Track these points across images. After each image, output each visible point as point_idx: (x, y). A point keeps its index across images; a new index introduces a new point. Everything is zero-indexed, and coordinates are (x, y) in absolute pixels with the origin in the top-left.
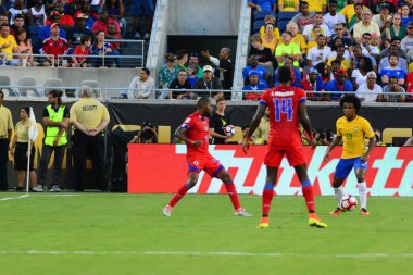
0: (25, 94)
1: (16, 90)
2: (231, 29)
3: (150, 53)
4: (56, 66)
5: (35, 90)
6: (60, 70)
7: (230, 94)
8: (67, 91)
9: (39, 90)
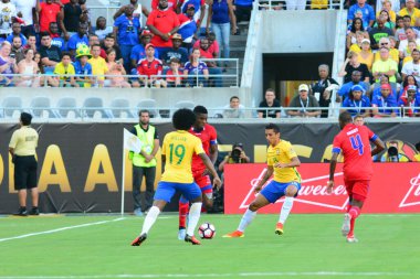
0: (118, 116)
1: (109, 112)
2: (327, 45)
3: (245, 72)
4: (149, 86)
5: (128, 111)
6: (154, 91)
7: (327, 111)
8: (161, 111)
9: (132, 112)
